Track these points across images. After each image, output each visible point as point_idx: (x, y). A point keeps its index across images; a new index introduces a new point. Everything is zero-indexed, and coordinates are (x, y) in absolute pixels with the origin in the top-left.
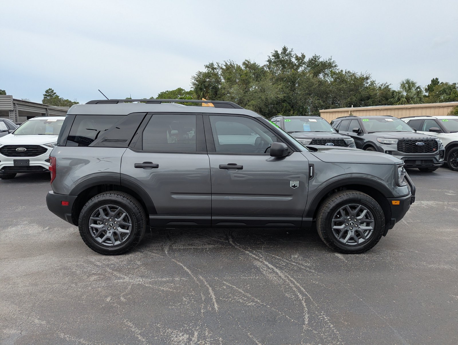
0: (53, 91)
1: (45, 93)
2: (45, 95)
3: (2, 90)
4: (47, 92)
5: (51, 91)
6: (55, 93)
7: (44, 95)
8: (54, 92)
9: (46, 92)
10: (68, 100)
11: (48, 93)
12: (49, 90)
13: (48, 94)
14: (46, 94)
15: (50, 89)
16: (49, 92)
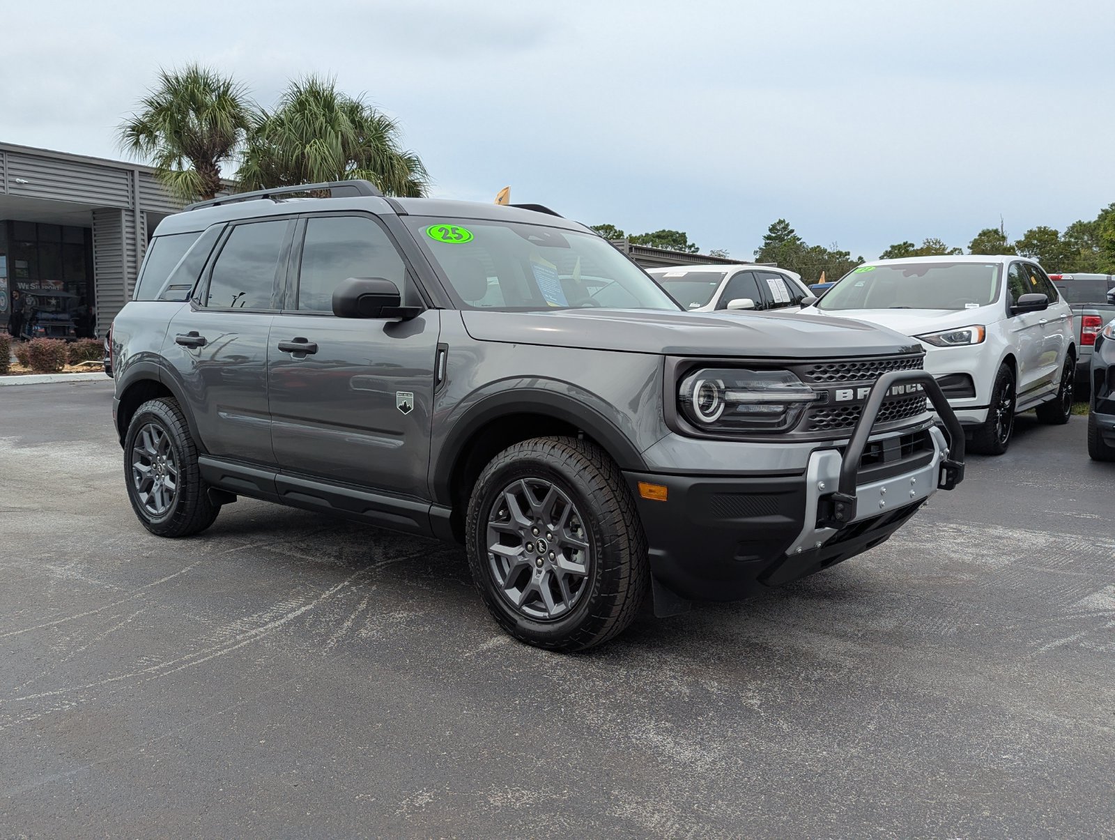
0: (788, 225)
1: (769, 233)
2: (768, 238)
3: (680, 232)
4: (773, 229)
5: (782, 225)
6: (792, 231)
7: (765, 237)
8: (790, 228)
9: (770, 230)
10: (818, 247)
11: (774, 233)
12: (778, 223)
13: (774, 235)
14: (770, 235)
15: (780, 222)
16: (777, 230)
